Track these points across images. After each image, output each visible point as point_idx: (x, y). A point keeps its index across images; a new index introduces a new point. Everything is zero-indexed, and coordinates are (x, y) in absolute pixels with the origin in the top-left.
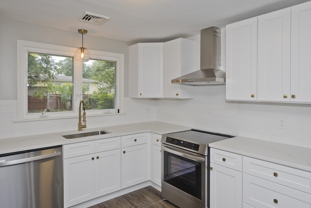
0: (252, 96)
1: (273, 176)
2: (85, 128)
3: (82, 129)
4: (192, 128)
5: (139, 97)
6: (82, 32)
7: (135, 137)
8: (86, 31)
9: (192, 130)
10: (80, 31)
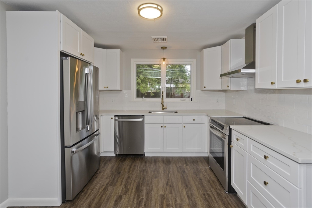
0: (272, 83)
1: (263, 158)
2: (165, 109)
3: (164, 109)
4: (244, 116)
5: (204, 89)
6: (164, 48)
7: (194, 117)
8: (166, 48)
9: (244, 117)
10: (162, 48)
